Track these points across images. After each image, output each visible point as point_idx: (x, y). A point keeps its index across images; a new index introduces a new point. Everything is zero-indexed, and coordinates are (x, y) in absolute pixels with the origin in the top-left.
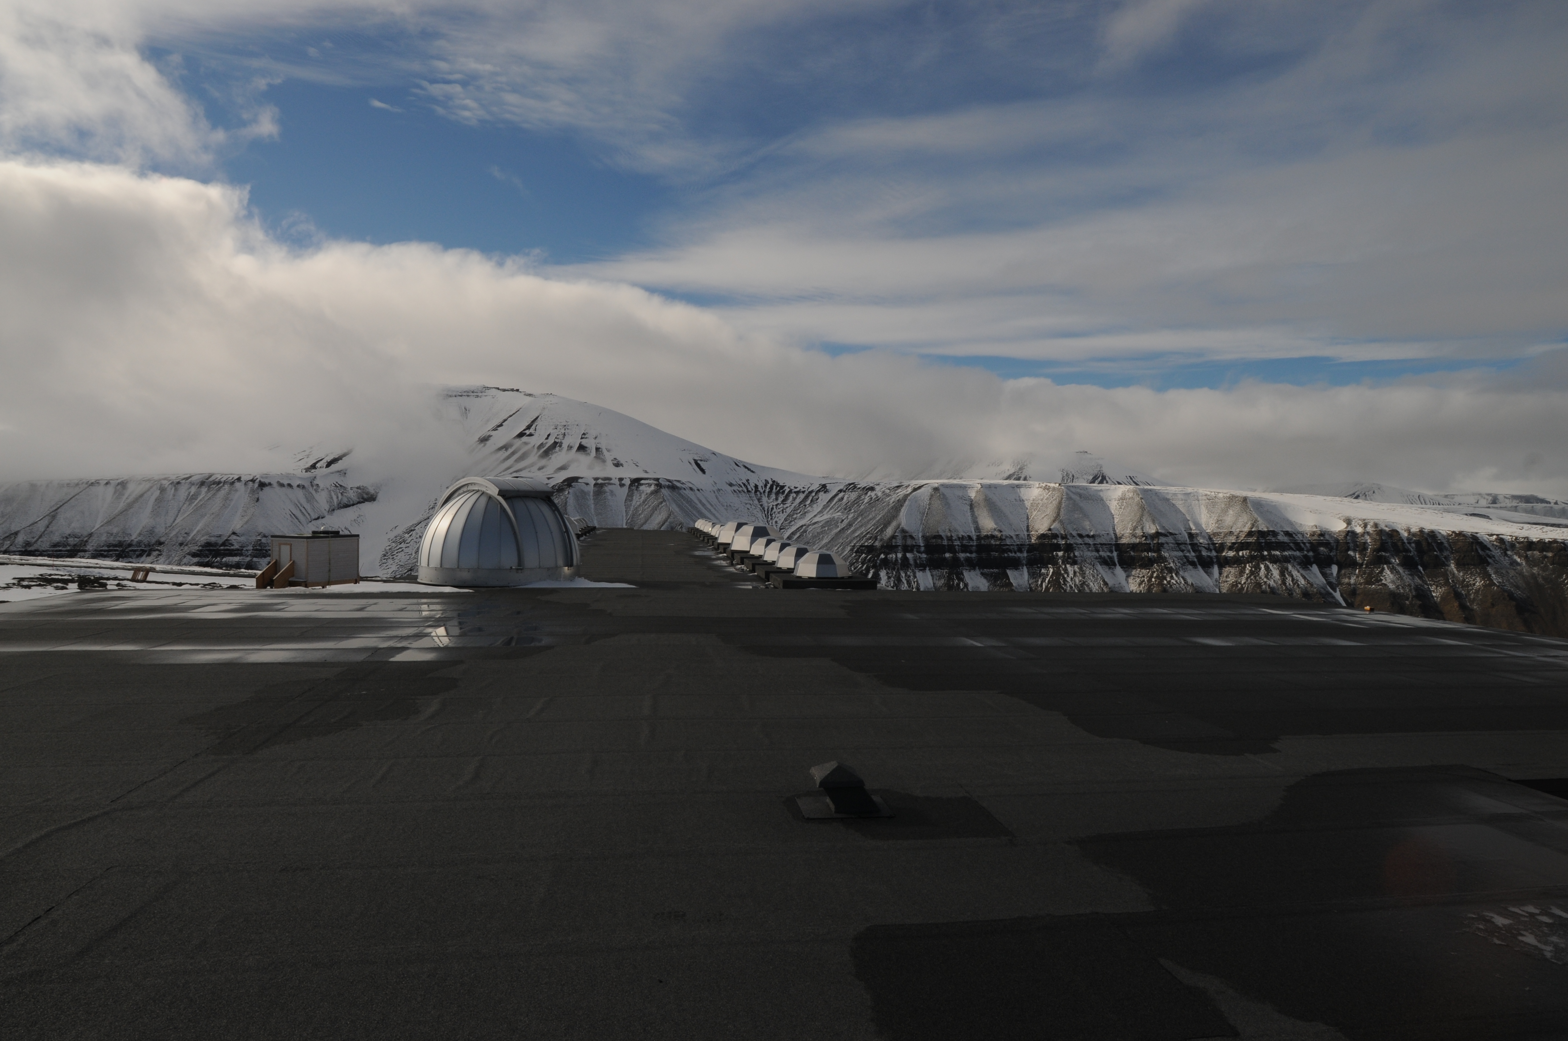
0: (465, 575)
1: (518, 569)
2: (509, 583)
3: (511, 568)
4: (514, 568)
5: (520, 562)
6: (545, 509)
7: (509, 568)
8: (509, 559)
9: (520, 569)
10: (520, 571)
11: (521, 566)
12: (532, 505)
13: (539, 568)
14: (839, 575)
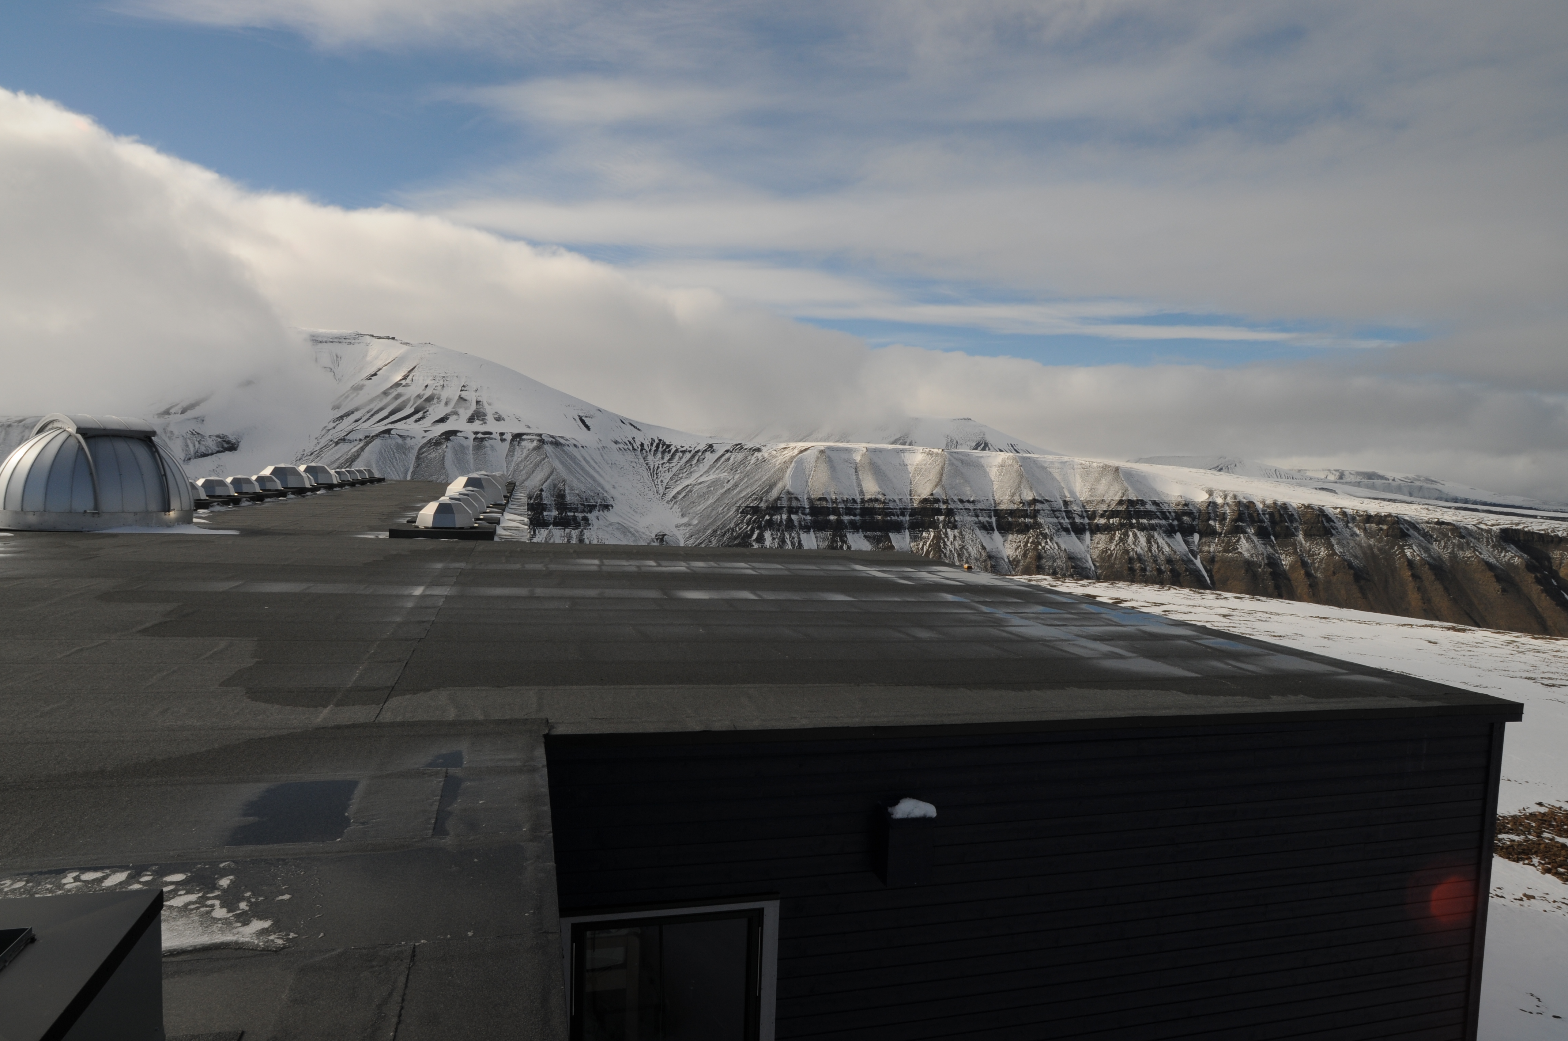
0: (32, 519)
1: (94, 513)
2: (82, 528)
3: (85, 512)
4: (88, 511)
5: (96, 507)
6: (141, 452)
7: (82, 511)
8: (83, 502)
9: (96, 513)
10: (96, 515)
11: (97, 511)
12: (122, 446)
13: (122, 512)
14: (457, 526)
